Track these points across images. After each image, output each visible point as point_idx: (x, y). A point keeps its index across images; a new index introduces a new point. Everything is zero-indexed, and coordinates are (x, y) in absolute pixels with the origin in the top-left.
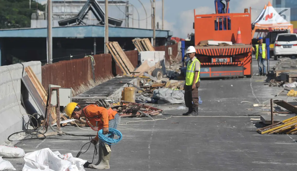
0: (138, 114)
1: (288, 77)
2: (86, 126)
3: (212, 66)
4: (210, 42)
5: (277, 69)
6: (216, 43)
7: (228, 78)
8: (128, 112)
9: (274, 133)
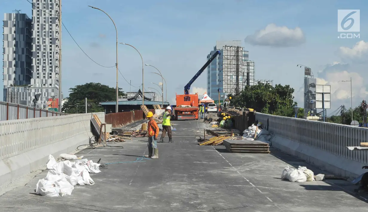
0: (146, 135)
1: (212, 119)
2: (120, 141)
3: (183, 115)
4: (182, 106)
5: (208, 116)
6: (184, 106)
7: (189, 120)
8: (142, 135)
9: (206, 145)
